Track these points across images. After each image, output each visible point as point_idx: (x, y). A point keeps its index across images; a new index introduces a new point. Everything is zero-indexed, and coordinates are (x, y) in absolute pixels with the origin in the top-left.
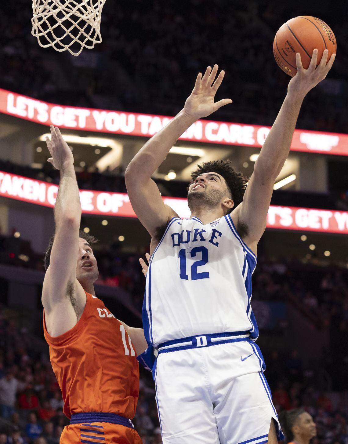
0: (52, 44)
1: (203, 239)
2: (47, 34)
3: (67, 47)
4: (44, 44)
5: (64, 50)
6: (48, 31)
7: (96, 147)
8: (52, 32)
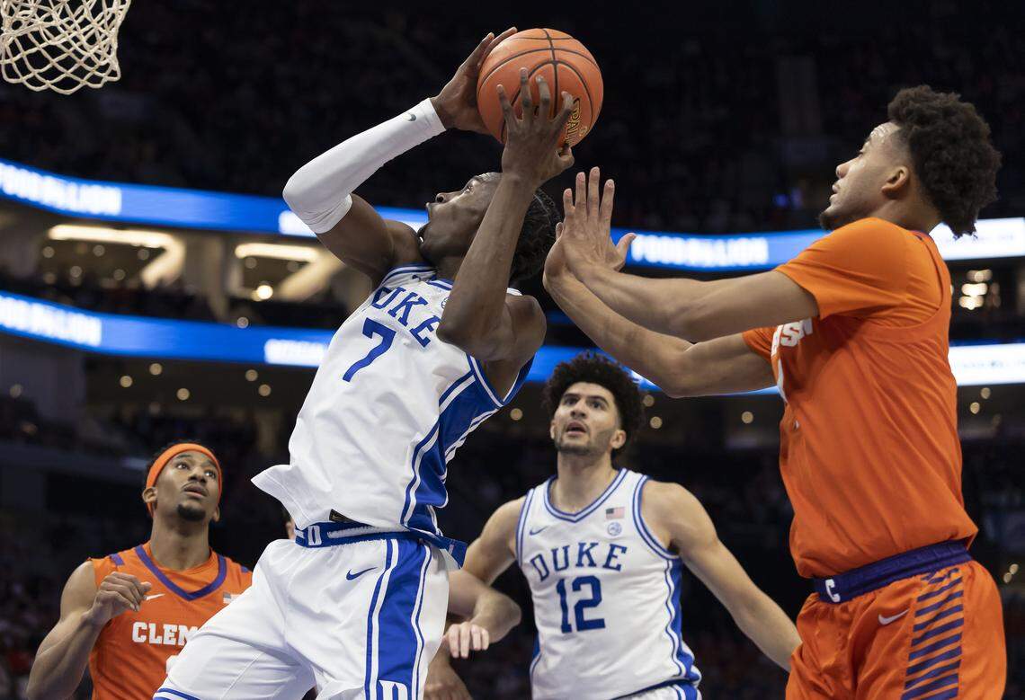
0: (23, 79)
1: (592, 564)
2: (16, 62)
3: (48, 84)
4: (10, 77)
5: (43, 88)
6: (18, 57)
7: (141, 247)
8: (26, 60)
